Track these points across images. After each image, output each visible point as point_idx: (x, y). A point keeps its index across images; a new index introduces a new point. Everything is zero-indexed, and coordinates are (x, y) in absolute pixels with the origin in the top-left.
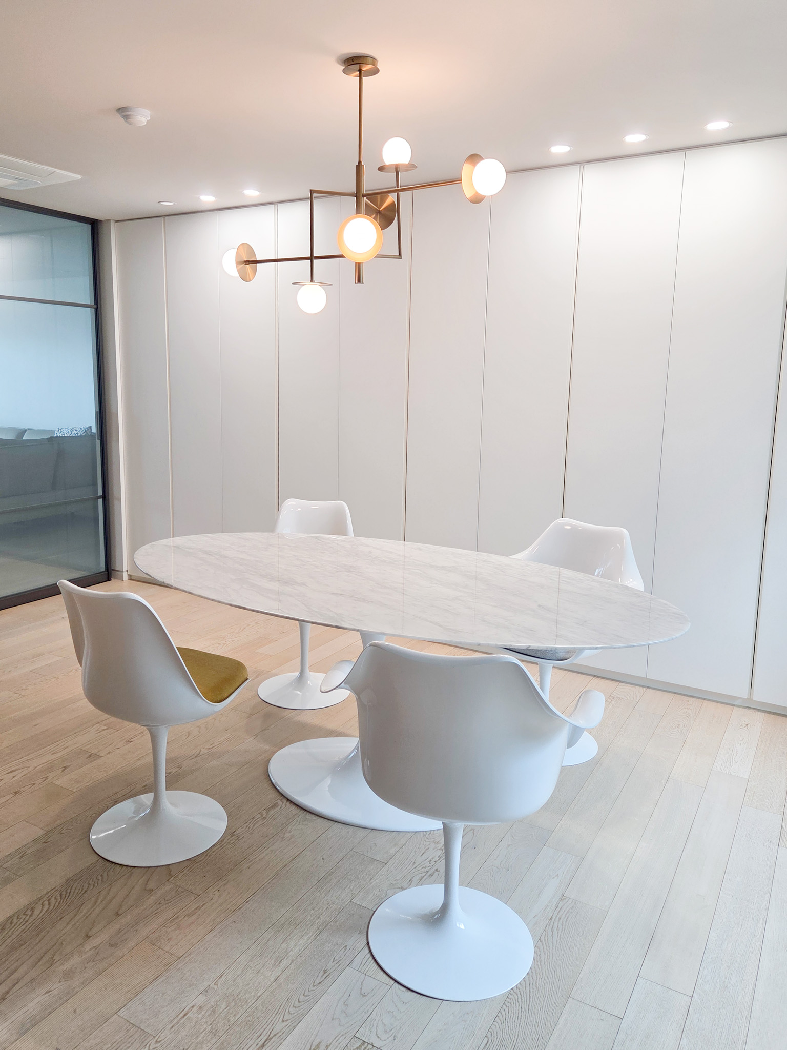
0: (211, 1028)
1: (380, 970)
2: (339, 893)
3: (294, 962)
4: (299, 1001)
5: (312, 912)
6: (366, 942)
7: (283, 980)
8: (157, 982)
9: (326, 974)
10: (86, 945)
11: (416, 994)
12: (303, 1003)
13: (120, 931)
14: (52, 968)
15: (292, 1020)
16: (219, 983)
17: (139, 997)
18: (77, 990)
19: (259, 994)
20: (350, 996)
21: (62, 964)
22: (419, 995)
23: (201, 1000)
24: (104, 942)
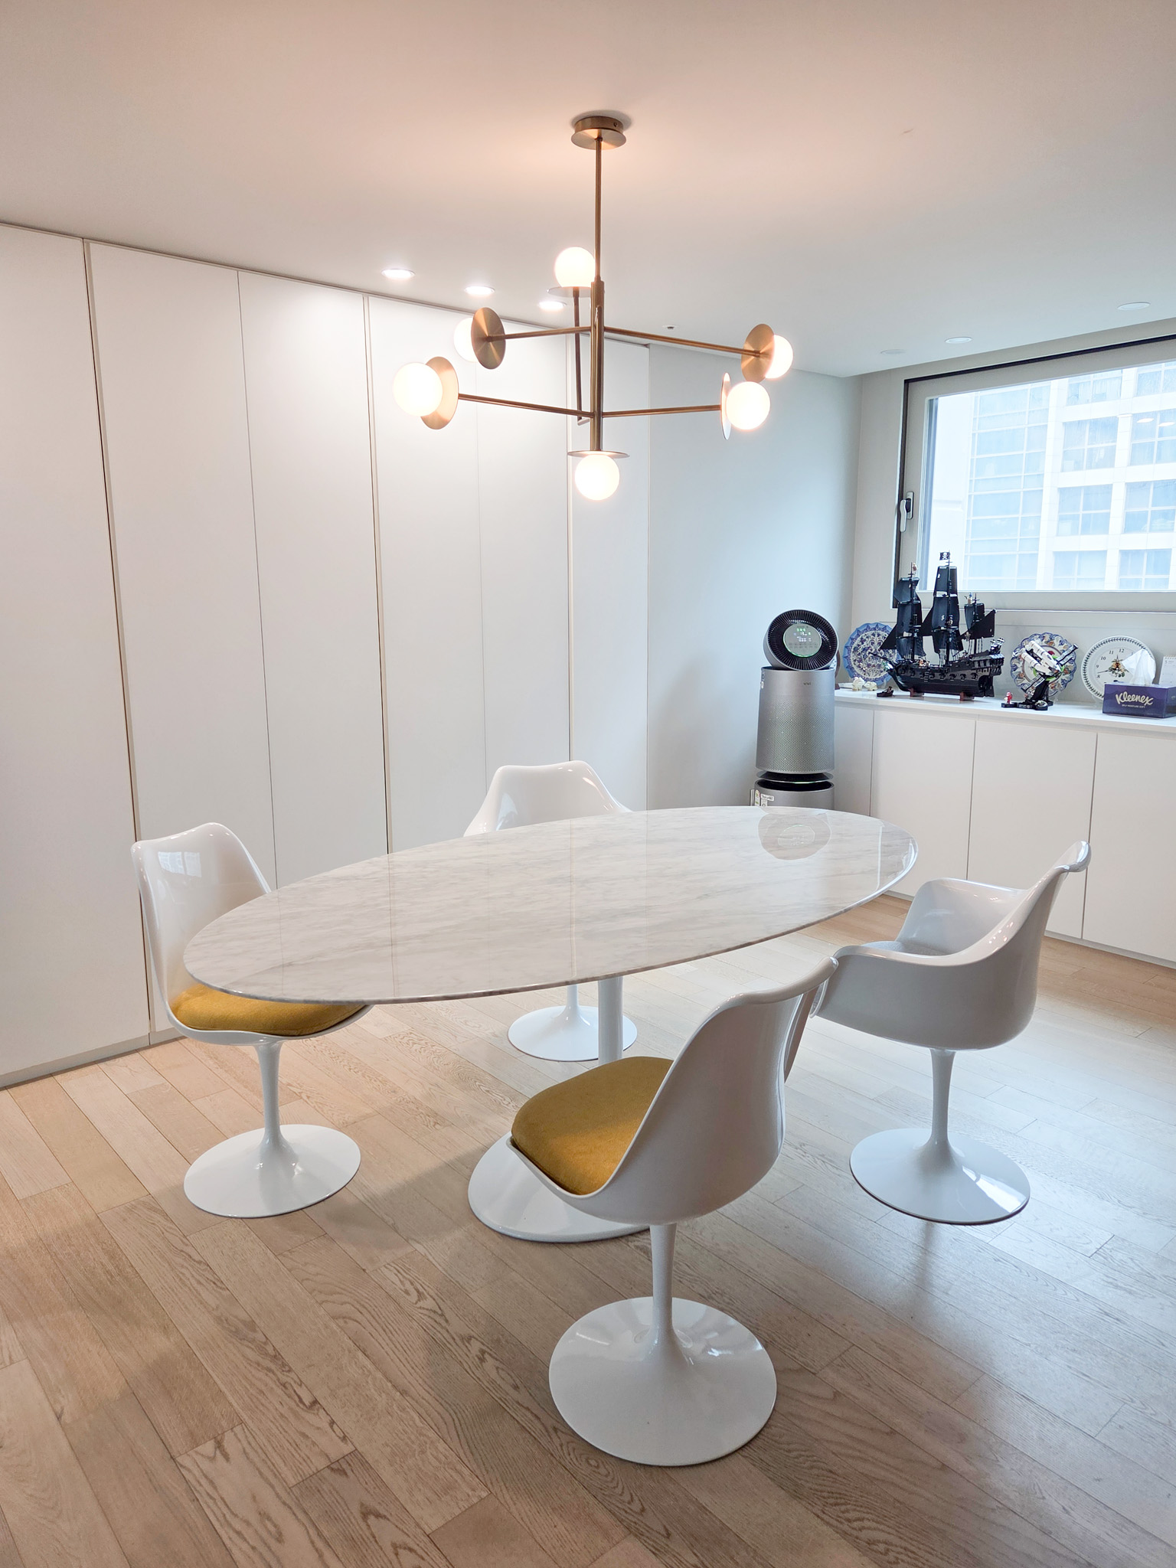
17: (1059, 1414)
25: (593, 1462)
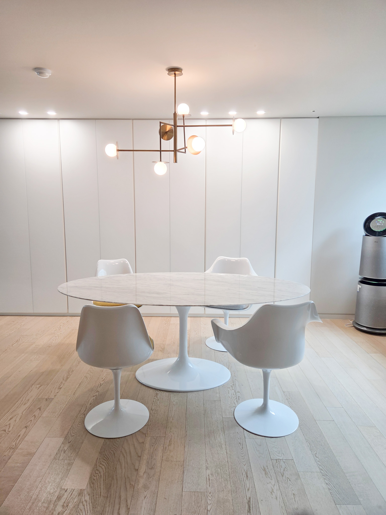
0: (223, 479)
1: (256, 436)
2: (215, 416)
3: (226, 445)
4: (243, 457)
5: (214, 426)
6: (242, 429)
7: (229, 452)
8: (186, 474)
9: (241, 444)
10: (140, 473)
11: (275, 438)
12: (244, 457)
13: (148, 462)
14: (135, 488)
15: (247, 463)
16: (209, 463)
17: (184, 481)
18: (156, 491)
19: (227, 461)
20: (256, 447)
21: (138, 485)
22: (276, 438)
23: (209, 472)
24: (146, 469)
25: (80, 423)
